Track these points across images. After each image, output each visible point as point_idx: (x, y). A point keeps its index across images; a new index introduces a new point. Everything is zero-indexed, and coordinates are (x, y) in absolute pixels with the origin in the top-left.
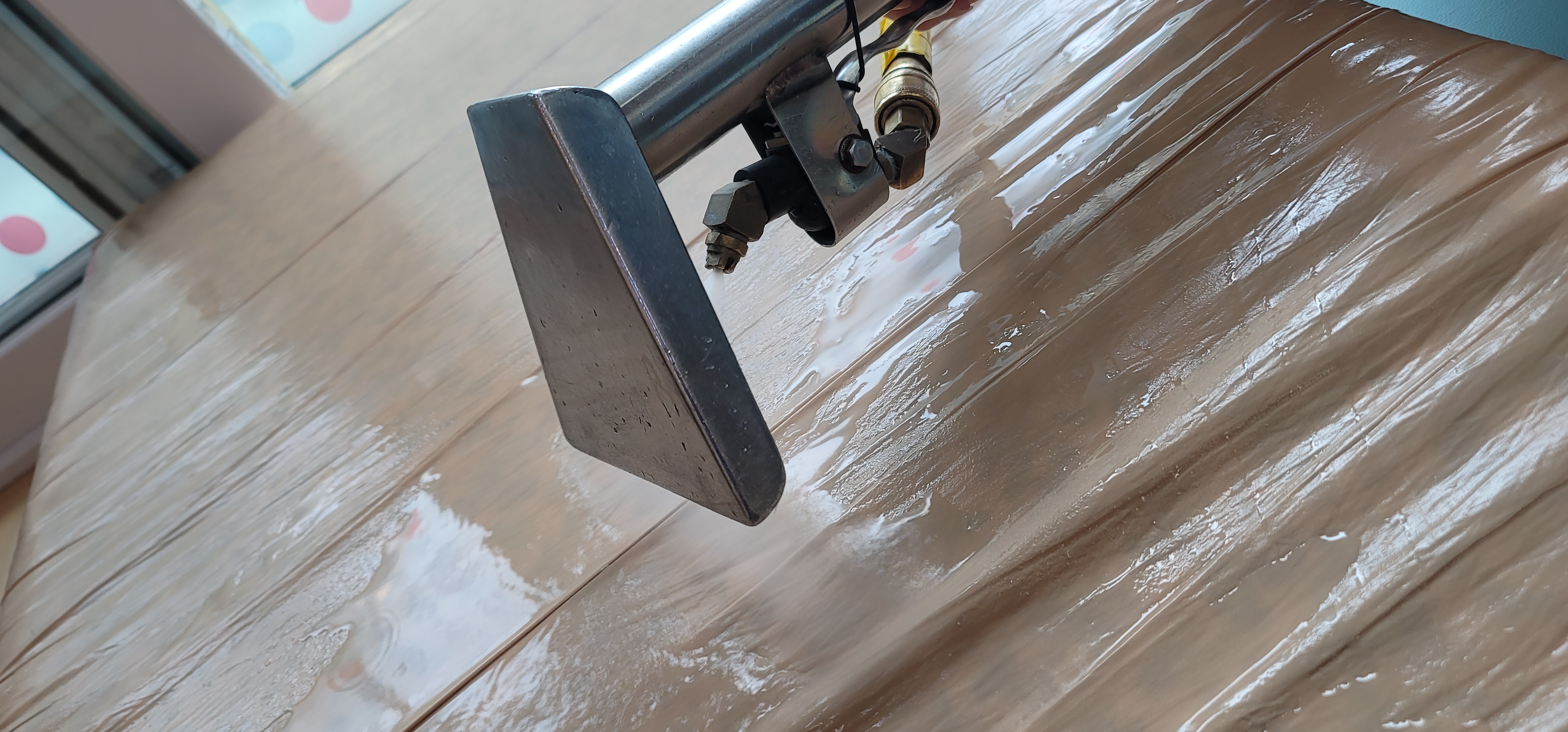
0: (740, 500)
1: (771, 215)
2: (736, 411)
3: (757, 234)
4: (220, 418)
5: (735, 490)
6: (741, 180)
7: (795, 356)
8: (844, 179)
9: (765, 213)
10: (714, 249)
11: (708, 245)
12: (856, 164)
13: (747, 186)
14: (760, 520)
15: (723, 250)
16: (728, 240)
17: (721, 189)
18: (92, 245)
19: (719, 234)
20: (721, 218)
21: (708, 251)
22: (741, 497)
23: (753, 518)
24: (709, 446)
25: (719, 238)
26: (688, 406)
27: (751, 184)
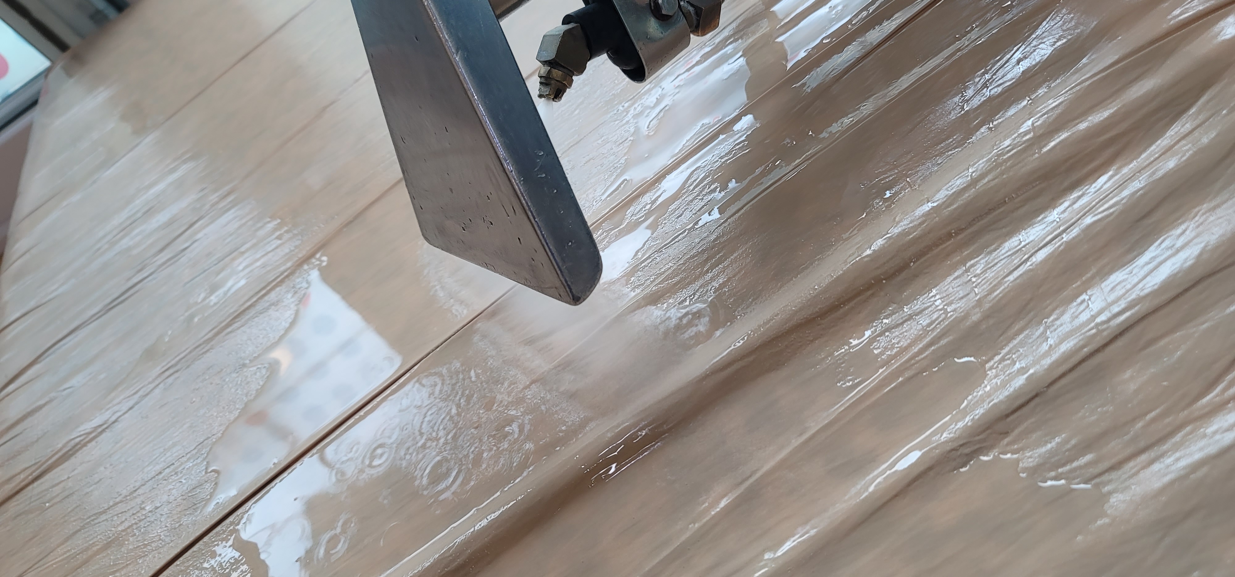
0: (566, 285)
1: (593, 53)
2: (562, 212)
3: (581, 69)
4: (149, 212)
5: (561, 276)
6: (568, 24)
7: (610, 168)
8: (653, 26)
9: (587, 51)
10: (546, 81)
11: (540, 77)
12: (664, 12)
13: (573, 28)
14: (580, 301)
15: (552, 82)
16: (557, 73)
17: (552, 31)
18: (46, 73)
19: (549, 68)
20: (551, 55)
21: (541, 83)
22: (566, 282)
23: (576, 300)
24: (540, 240)
25: (549, 72)
26: (523, 207)
27: (577, 26)
